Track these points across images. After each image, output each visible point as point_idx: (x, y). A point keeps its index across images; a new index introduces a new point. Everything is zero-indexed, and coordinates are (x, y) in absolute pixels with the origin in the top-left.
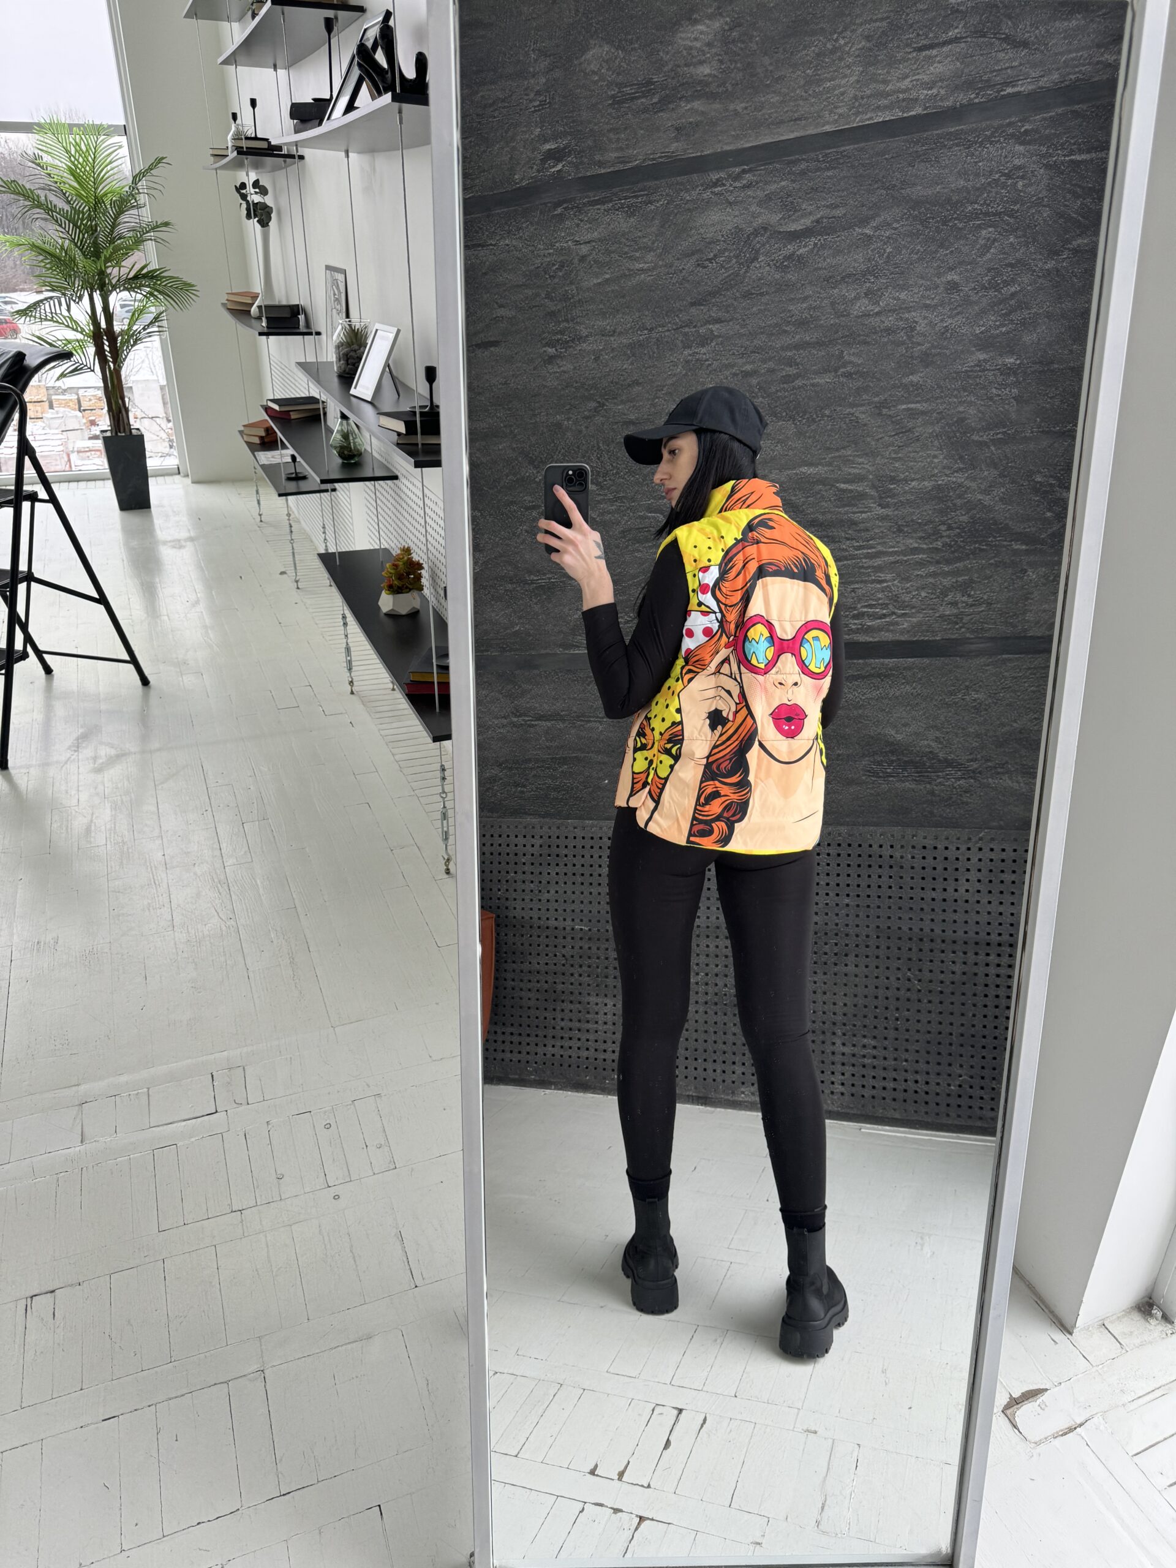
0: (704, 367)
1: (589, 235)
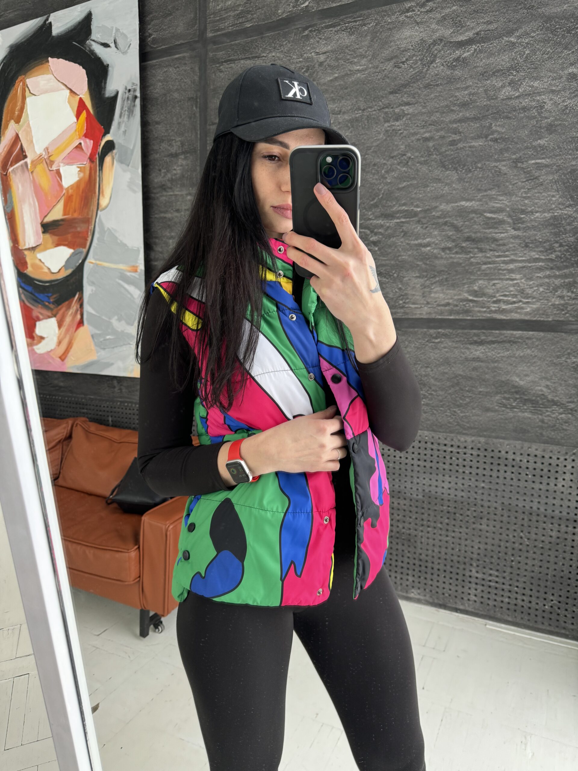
1: (325, 48)
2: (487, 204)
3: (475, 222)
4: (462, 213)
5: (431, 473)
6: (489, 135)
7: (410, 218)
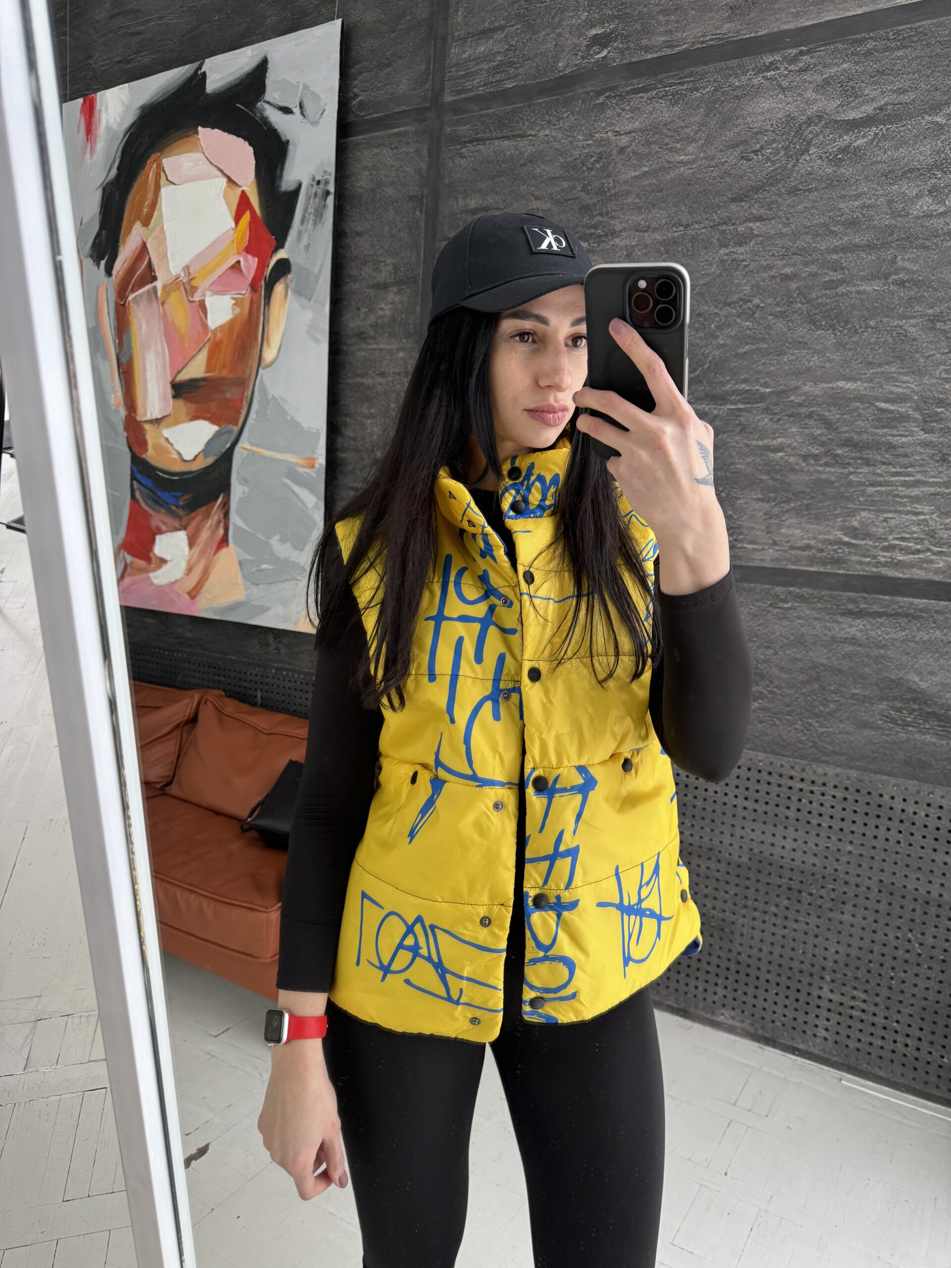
0: (741, 268)
1: (630, 125)
2: (881, 387)
3: (860, 415)
4: (838, 400)
5: (765, 823)
6: (891, 275)
7: (753, 403)
